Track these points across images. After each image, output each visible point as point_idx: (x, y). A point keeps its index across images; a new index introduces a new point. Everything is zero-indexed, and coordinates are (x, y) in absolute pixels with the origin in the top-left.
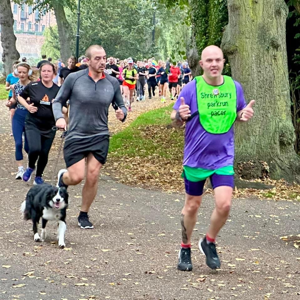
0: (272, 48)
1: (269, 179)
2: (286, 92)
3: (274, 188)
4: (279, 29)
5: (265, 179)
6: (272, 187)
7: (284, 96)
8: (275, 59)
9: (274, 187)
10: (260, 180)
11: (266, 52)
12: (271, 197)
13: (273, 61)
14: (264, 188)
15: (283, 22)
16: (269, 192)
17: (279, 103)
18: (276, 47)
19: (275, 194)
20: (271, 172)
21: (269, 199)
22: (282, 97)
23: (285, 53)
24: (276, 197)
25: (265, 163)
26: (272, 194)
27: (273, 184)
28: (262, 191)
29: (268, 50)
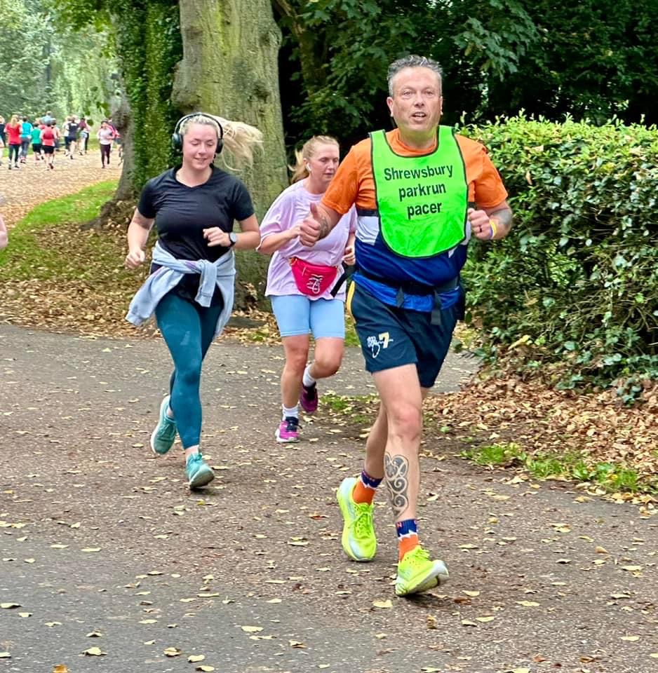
0: (255, 98)
1: (257, 311)
2: (281, 170)
3: (266, 326)
4: (268, 68)
5: (251, 311)
6: (262, 324)
7: (277, 176)
8: (262, 116)
9: (265, 323)
10: (242, 313)
11: (247, 105)
12: (260, 340)
13: (259, 119)
14: (250, 326)
15: (274, 54)
16: (258, 332)
17: (270, 187)
18: (263, 95)
19: (268, 336)
20: (259, 300)
21: (257, 343)
22: (275, 177)
23: (278, 107)
24: (270, 340)
25: (250, 285)
26: (263, 335)
27: (264, 320)
28: (246, 331)
29: (250, 101)
